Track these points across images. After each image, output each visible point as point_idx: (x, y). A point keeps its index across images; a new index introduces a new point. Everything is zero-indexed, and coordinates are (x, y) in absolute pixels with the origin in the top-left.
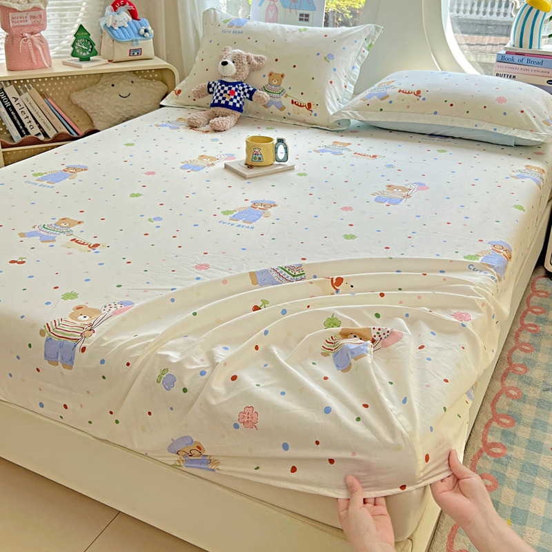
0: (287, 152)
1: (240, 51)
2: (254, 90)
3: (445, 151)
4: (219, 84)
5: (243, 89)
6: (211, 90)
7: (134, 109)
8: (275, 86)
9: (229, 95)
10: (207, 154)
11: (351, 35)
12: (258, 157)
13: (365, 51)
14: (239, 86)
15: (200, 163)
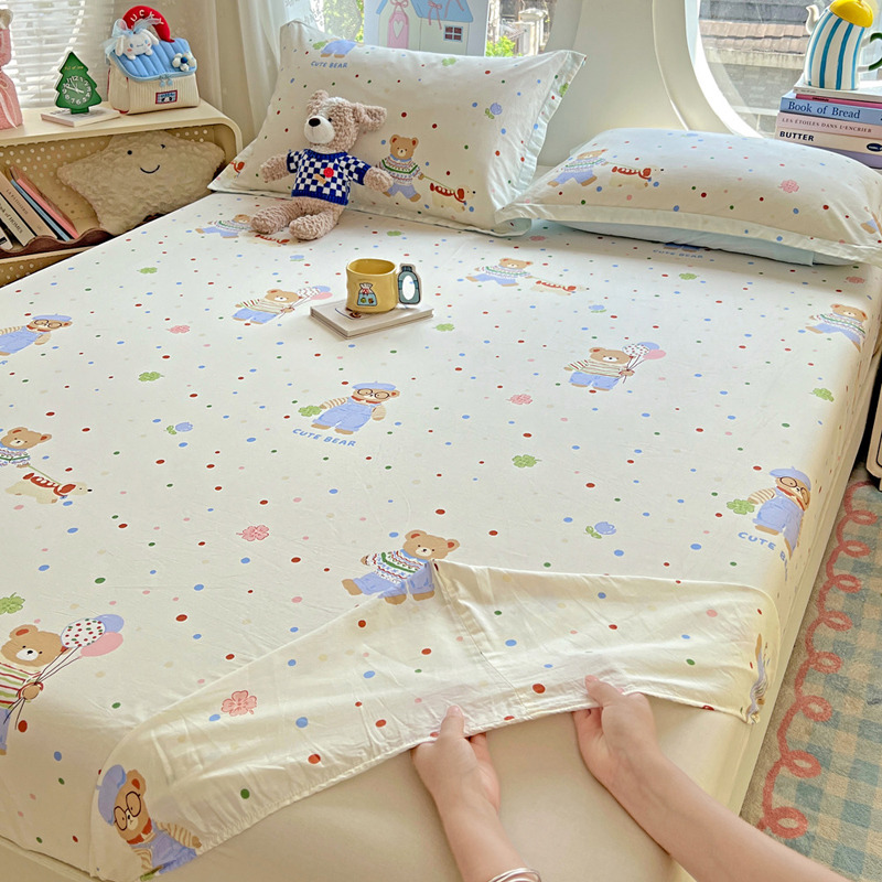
0: (418, 288)
1: (341, 100)
2: (367, 167)
3: (692, 277)
4: (306, 157)
5: (348, 166)
6: (293, 166)
7: (167, 192)
8: (402, 160)
9: (323, 176)
10: (282, 287)
11: (530, 71)
12: (367, 298)
13: (557, 97)
14: (339, 161)
15: (269, 306)
